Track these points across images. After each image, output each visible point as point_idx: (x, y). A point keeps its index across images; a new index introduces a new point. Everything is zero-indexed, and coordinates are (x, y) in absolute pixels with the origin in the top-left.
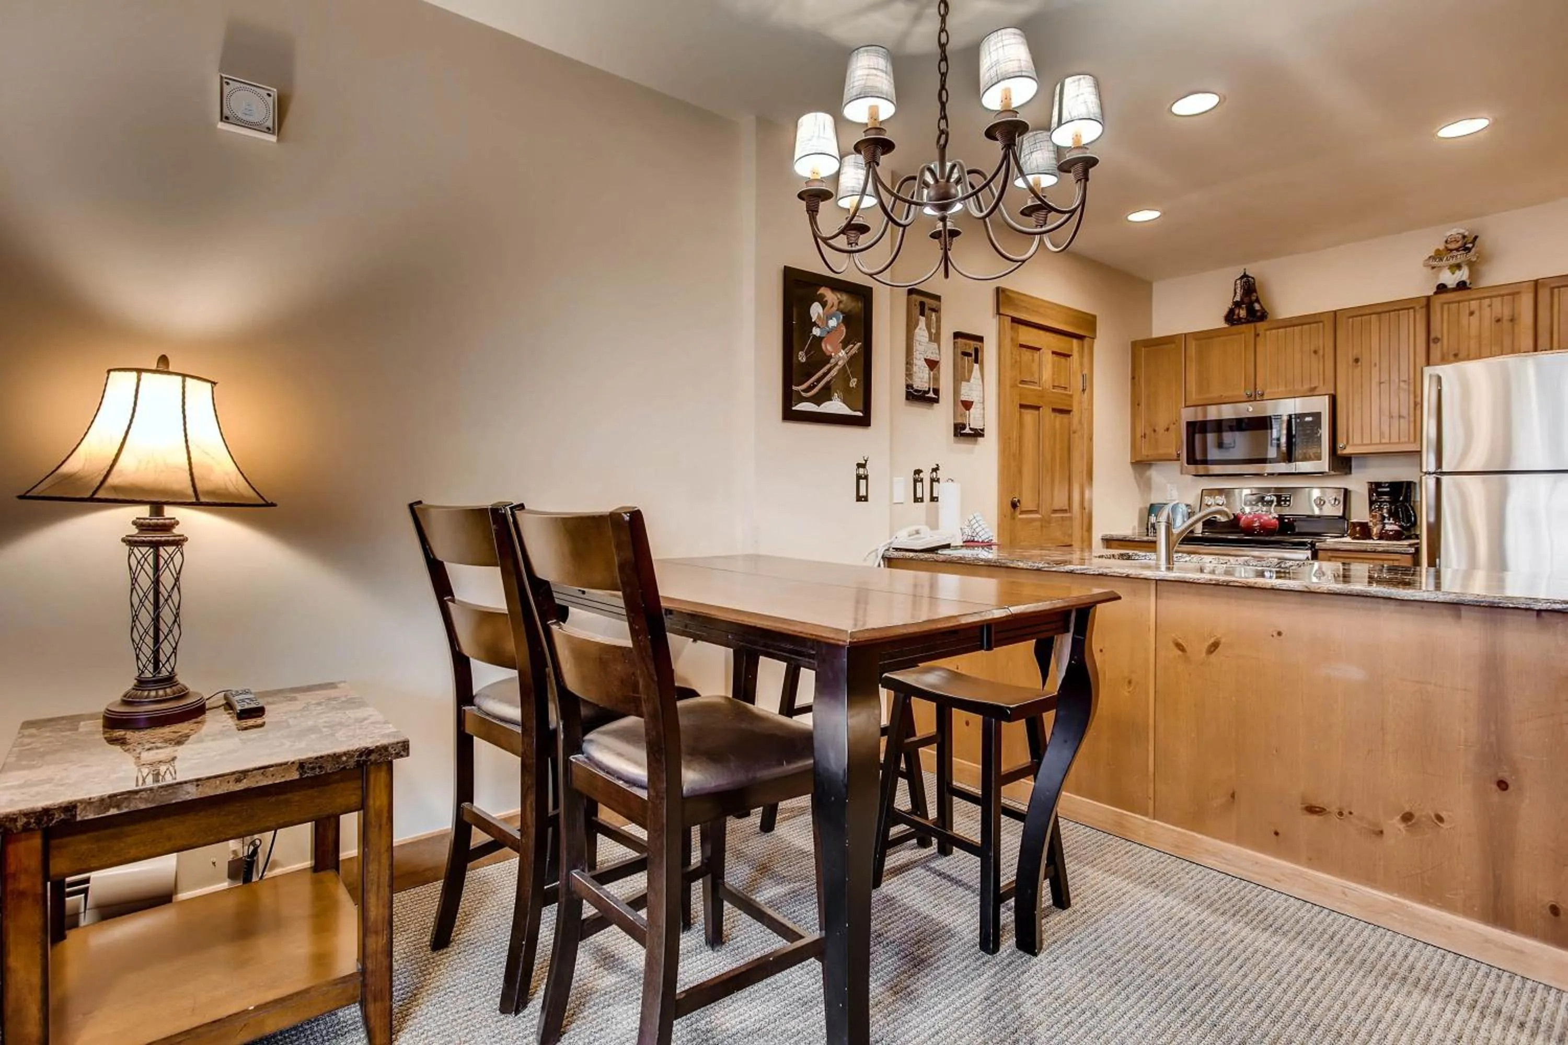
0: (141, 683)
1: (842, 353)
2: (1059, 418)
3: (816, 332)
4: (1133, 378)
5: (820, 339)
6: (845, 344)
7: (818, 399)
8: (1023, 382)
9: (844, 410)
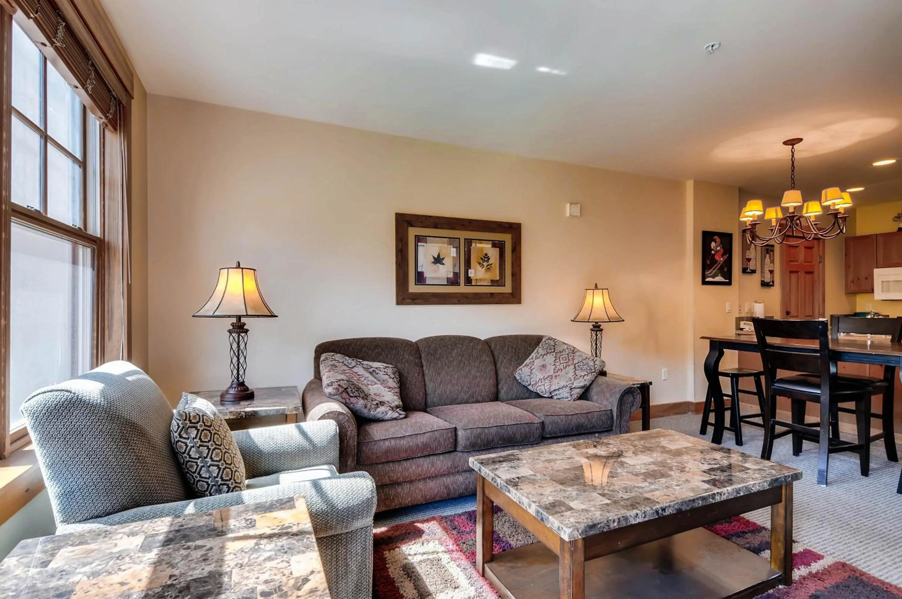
1: (722, 259)
2: (808, 276)
3: (713, 252)
4: (846, 255)
5: (714, 255)
6: (722, 256)
7: (713, 277)
8: (791, 261)
9: (723, 280)
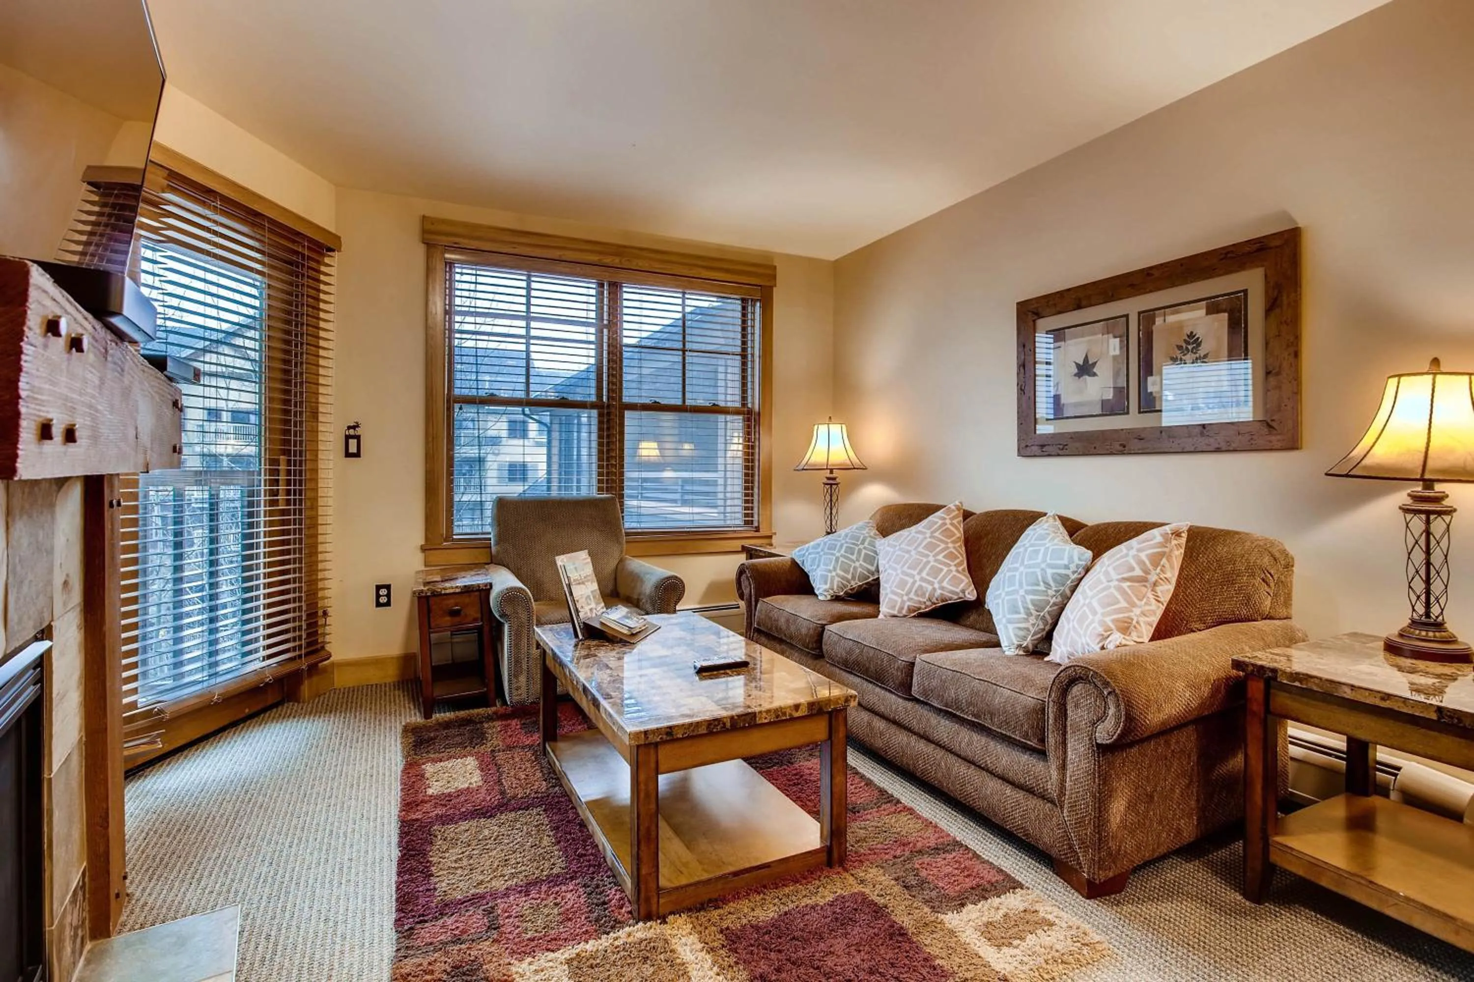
0: (1414, 623)
